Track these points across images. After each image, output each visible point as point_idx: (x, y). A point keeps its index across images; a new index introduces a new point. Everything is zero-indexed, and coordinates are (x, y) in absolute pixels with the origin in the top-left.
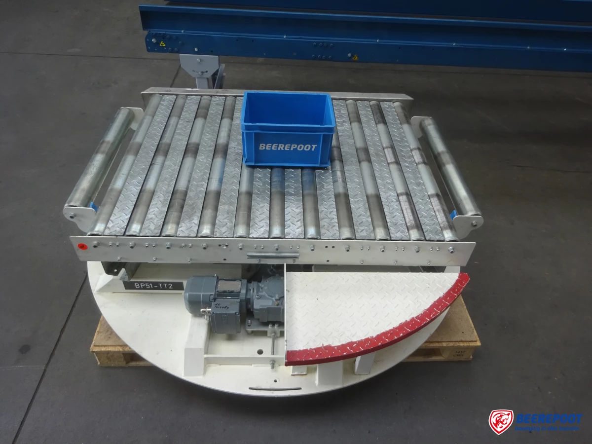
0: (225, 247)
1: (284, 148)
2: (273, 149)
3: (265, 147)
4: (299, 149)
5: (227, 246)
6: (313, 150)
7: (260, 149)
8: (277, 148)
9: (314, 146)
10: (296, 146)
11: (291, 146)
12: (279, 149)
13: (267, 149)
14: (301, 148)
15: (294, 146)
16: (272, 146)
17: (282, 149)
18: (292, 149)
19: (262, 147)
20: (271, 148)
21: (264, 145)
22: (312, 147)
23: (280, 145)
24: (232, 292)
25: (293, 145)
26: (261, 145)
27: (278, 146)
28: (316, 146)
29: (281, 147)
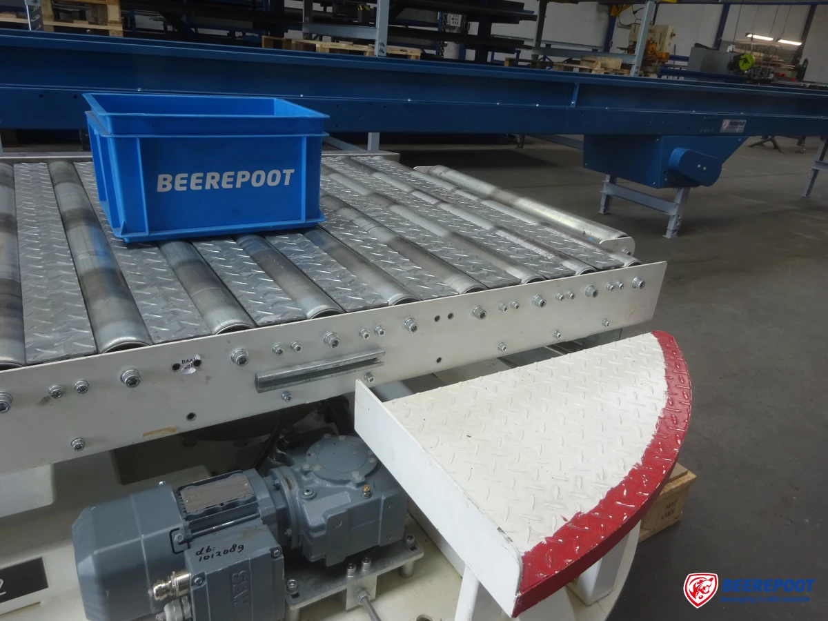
0: (192, 370)
1: (219, 183)
2: (193, 187)
3: (173, 183)
4: (254, 184)
5: (197, 364)
6: (287, 182)
7: (160, 189)
8: (203, 184)
9: (288, 172)
10: (247, 174)
11: (235, 177)
12: (208, 187)
13: (178, 188)
14: (258, 180)
15: (243, 176)
16: (189, 179)
17: (216, 187)
18: (238, 185)
19: (164, 183)
20: (188, 185)
21: (169, 177)
22: (283, 176)
23: (209, 175)
24: (233, 505)
25: (240, 174)
26: (161, 177)
27: (204, 178)
28: (293, 171)
29: (212, 180)
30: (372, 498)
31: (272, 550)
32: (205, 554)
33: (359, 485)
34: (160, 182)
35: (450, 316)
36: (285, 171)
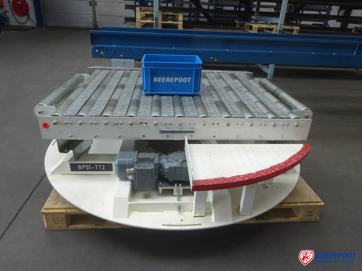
1: (170, 80)
2: (163, 81)
3: (158, 80)
4: (179, 81)
6: (189, 81)
7: (154, 81)
8: (165, 80)
9: (189, 79)
10: (177, 78)
11: (174, 79)
12: (166, 81)
13: (159, 81)
14: (180, 80)
15: (176, 79)
16: (162, 79)
17: (169, 81)
18: (175, 81)
19: (155, 80)
20: (161, 80)
21: (157, 78)
22: (188, 80)
23: (167, 78)
24: (149, 158)
25: (175, 78)
26: (155, 78)
27: (166, 79)
28: (191, 78)
29: (168, 80)
30: (182, 166)
31: (152, 169)
32: (138, 166)
33: (180, 162)
34: (154, 79)
35: (218, 124)
36: (188, 78)
